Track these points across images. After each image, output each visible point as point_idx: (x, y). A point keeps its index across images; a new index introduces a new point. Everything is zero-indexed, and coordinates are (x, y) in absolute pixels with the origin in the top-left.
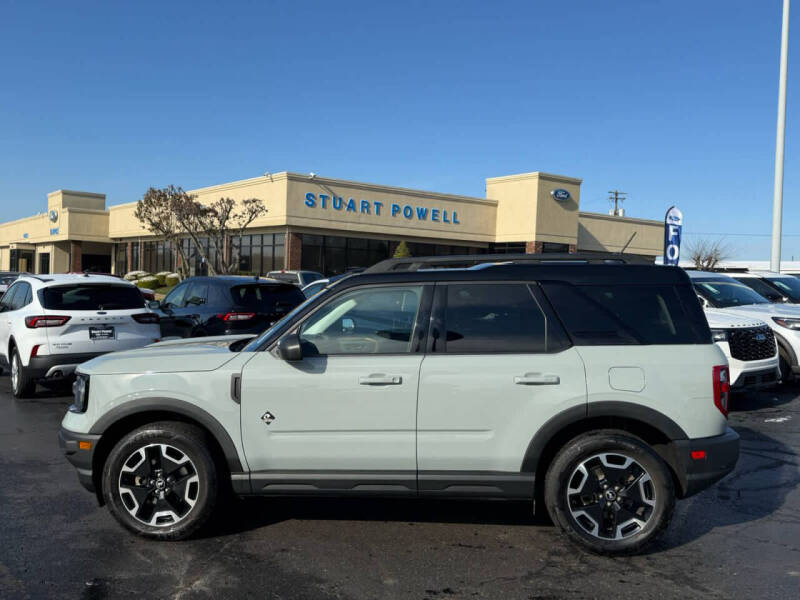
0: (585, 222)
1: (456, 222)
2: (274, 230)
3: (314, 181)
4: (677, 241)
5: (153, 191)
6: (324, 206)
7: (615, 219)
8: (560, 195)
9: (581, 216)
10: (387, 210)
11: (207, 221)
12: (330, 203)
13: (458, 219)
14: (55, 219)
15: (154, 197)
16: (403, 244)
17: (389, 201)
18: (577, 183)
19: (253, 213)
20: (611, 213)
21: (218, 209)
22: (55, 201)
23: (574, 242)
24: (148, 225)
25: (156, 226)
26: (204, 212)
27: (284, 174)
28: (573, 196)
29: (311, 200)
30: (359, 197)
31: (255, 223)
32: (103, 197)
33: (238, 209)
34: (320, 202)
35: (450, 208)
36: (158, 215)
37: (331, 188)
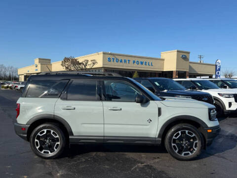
0: (191, 65)
1: (152, 65)
2: (99, 68)
3: (111, 54)
4: (219, 70)
5: (66, 58)
6: (113, 61)
7: (200, 63)
8: (183, 57)
9: (190, 63)
10: (131, 62)
11: (81, 66)
12: (115, 60)
13: (153, 64)
14: (37, 67)
15: (66, 60)
16: (136, 72)
17: (132, 60)
18: (189, 53)
19: (94, 64)
20: (199, 62)
21: (84, 63)
22: (37, 61)
23: (188, 71)
24: (64, 68)
25: (67, 68)
26: (80, 64)
27: (102, 52)
28: (187, 57)
29: (109, 60)
30: (123, 59)
31: (94, 67)
32: (50, 60)
33: (90, 63)
34: (112, 60)
35: (150, 61)
36: (67, 65)
37: (115, 56)
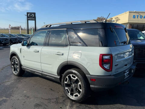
2: (126, 24)
3: (135, 12)
6: (138, 18)
12: (139, 17)
19: (117, 20)
27: (128, 12)
29: (134, 17)
31: (117, 23)
34: (136, 17)
37: (140, 13)
